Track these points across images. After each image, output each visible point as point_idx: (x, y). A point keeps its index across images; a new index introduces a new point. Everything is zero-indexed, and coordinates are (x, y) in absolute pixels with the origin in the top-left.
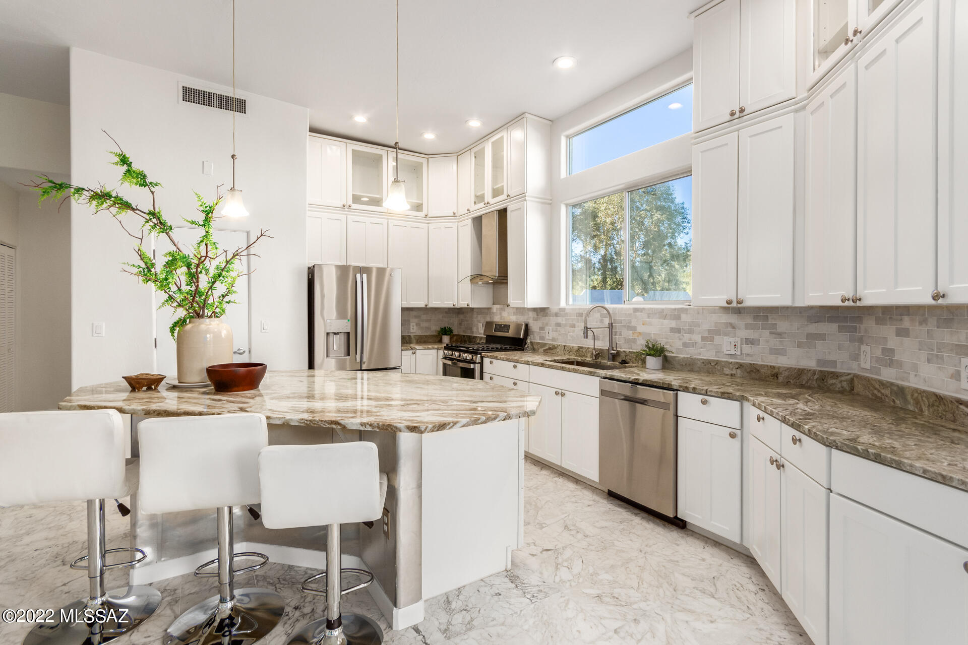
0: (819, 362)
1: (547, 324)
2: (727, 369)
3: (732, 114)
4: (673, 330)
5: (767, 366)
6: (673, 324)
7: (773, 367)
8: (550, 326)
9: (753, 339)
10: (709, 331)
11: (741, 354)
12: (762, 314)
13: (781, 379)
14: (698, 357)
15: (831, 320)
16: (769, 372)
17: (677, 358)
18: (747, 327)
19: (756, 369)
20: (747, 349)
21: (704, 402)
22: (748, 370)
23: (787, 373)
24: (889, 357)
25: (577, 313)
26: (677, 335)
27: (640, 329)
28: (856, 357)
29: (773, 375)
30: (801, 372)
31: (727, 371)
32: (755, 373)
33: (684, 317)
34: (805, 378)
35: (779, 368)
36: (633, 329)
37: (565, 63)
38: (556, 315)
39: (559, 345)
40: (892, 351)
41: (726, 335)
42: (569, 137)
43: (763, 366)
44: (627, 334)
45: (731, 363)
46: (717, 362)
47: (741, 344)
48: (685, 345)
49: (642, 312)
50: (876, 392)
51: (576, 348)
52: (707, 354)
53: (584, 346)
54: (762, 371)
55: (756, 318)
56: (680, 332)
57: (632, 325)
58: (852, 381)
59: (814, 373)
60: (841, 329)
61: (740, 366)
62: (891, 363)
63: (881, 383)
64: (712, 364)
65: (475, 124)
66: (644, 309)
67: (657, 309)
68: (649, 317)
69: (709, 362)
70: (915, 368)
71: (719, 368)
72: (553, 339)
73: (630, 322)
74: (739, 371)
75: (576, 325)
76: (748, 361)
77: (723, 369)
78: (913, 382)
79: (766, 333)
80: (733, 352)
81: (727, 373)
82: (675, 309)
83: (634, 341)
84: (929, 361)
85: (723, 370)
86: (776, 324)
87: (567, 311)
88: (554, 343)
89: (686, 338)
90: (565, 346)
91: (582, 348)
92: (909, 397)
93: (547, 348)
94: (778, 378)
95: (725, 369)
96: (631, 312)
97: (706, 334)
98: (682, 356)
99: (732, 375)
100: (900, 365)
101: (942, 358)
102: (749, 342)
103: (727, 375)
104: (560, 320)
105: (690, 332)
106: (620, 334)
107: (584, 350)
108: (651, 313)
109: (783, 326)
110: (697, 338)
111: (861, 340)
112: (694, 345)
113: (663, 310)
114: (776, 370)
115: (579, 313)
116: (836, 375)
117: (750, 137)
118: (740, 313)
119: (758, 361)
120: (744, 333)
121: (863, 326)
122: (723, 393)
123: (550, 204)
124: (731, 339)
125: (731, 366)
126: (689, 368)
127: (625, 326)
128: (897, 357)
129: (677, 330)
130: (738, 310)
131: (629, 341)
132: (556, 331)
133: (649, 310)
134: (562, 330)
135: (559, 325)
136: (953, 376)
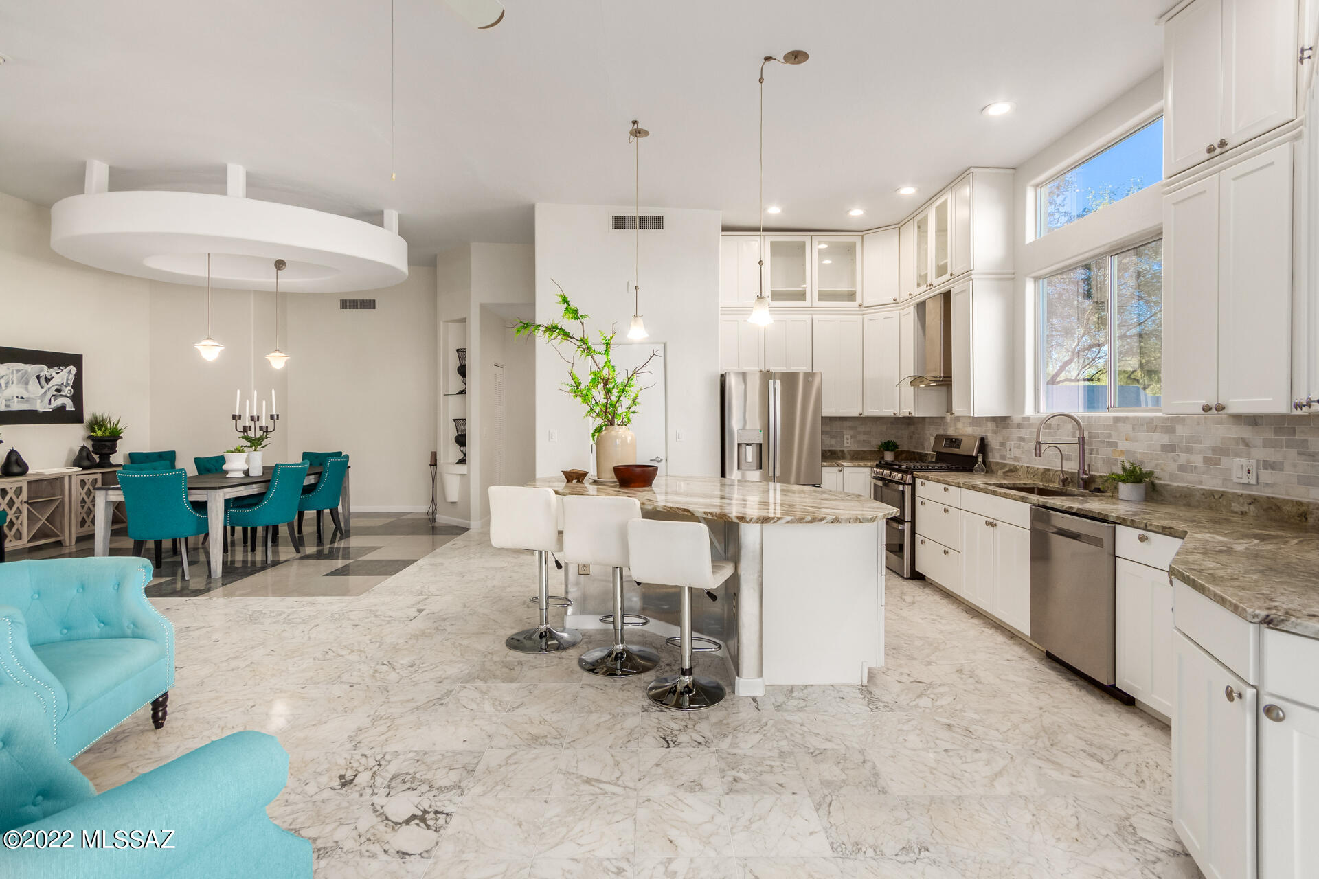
1: (1008, 439)
2: (1236, 505)
3: (1210, 150)
4: (1166, 448)
5: (1292, 501)
6: (1165, 439)
7: (1299, 504)
8: (1012, 441)
9: (1274, 462)
10: (1214, 450)
11: (1258, 483)
12: (1286, 426)
13: (1311, 521)
14: (1198, 487)
16: (1294, 510)
17: (1168, 487)
18: (1266, 444)
19: (1275, 505)
20: (1266, 476)
21: (1143, 539)
22: (1265, 506)
26: (1170, 454)
27: (1123, 445)
29: (1300, 515)
31: (1236, 507)
32: (1275, 511)
33: (1180, 429)
35: (1308, 504)
36: (1113, 445)
37: (1000, 109)
38: (1019, 426)
39: (1022, 466)
41: (1237, 455)
42: (1037, 186)
43: (1286, 502)
44: (1106, 452)
45: (1241, 496)
46: (1223, 495)
47: (1258, 468)
48: (1182, 468)
49: (1124, 422)
51: (1042, 471)
52: (1211, 483)
53: (1050, 468)
54: (1286, 508)
55: (1277, 431)
56: (1174, 451)
57: (1112, 440)
61: (1254, 500)
64: (1216, 497)
65: (908, 191)
66: (1127, 418)
67: (1143, 418)
68: (1134, 429)
69: (1211, 494)
71: (1224, 503)
72: (1016, 459)
73: (1110, 437)
74: (1252, 507)
76: (1267, 493)
77: (1230, 504)
79: (1293, 453)
80: (1245, 481)
81: (1236, 510)
82: (1168, 418)
85: (1231, 506)
86: (1306, 441)
87: (1031, 421)
88: (1017, 464)
89: (1183, 458)
90: (1028, 467)
91: (1049, 470)
93: (1007, 469)
94: (1306, 519)
95: (1233, 504)
96: (1111, 422)
97: (1209, 454)
98: (1176, 484)
99: (1242, 513)
102: (1269, 466)
103: (1236, 513)
104: (1022, 432)
105: (1188, 450)
106: (1098, 453)
107: (1050, 474)
108: (1137, 424)
110: (1197, 459)
112: (1194, 469)
113: (1152, 419)
114: (1303, 509)
117: (1234, 179)
118: (1256, 424)
119: (1280, 494)
120: (1261, 454)
122: (1164, 528)
123: (1013, 279)
124: (1244, 462)
125: (1241, 500)
126: (1185, 502)
127: (1103, 442)
129: (1170, 448)
130: (1253, 421)
131: (1108, 463)
132: (1019, 447)
133: (1135, 419)
134: (1026, 447)
135: (1023, 440)
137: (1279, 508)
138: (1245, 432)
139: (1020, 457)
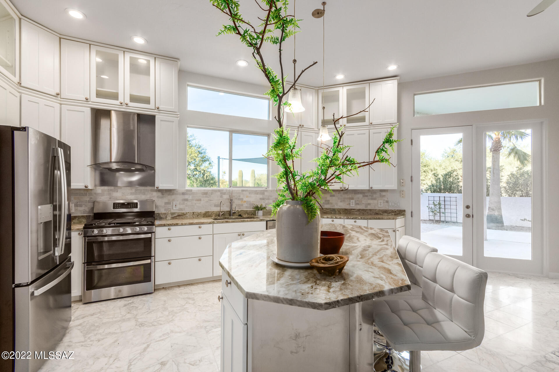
1: (173, 200)
3: (300, 126)
4: (261, 199)
6: (261, 196)
8: (178, 201)
25: (202, 193)
26: (263, 201)
27: (245, 199)
33: (266, 193)
36: (242, 199)
38: (183, 194)
39: (189, 212)
40: (329, 200)
48: (267, 204)
49: (246, 191)
51: (203, 213)
53: (209, 211)
57: (241, 197)
62: (328, 203)
63: (326, 209)
66: (247, 190)
67: (254, 190)
68: (249, 194)
70: (337, 204)
72: (181, 209)
73: (240, 197)
75: (202, 199)
78: (336, 207)
82: (262, 190)
83: (242, 205)
88: (183, 212)
89: (267, 202)
90: (193, 213)
91: (208, 212)
92: (336, 211)
93: (175, 215)
96: (240, 192)
97: (274, 200)
100: (331, 203)
101: (345, 201)
104: (186, 197)
105: (268, 199)
106: (235, 203)
107: (210, 213)
108: (251, 192)
113: (257, 190)
115: (204, 193)
127: (237, 199)
129: (263, 199)
131: (239, 205)
132: (183, 204)
133: (250, 190)
134: (189, 203)
135: (187, 200)
136: (348, 204)
139: (184, 209)
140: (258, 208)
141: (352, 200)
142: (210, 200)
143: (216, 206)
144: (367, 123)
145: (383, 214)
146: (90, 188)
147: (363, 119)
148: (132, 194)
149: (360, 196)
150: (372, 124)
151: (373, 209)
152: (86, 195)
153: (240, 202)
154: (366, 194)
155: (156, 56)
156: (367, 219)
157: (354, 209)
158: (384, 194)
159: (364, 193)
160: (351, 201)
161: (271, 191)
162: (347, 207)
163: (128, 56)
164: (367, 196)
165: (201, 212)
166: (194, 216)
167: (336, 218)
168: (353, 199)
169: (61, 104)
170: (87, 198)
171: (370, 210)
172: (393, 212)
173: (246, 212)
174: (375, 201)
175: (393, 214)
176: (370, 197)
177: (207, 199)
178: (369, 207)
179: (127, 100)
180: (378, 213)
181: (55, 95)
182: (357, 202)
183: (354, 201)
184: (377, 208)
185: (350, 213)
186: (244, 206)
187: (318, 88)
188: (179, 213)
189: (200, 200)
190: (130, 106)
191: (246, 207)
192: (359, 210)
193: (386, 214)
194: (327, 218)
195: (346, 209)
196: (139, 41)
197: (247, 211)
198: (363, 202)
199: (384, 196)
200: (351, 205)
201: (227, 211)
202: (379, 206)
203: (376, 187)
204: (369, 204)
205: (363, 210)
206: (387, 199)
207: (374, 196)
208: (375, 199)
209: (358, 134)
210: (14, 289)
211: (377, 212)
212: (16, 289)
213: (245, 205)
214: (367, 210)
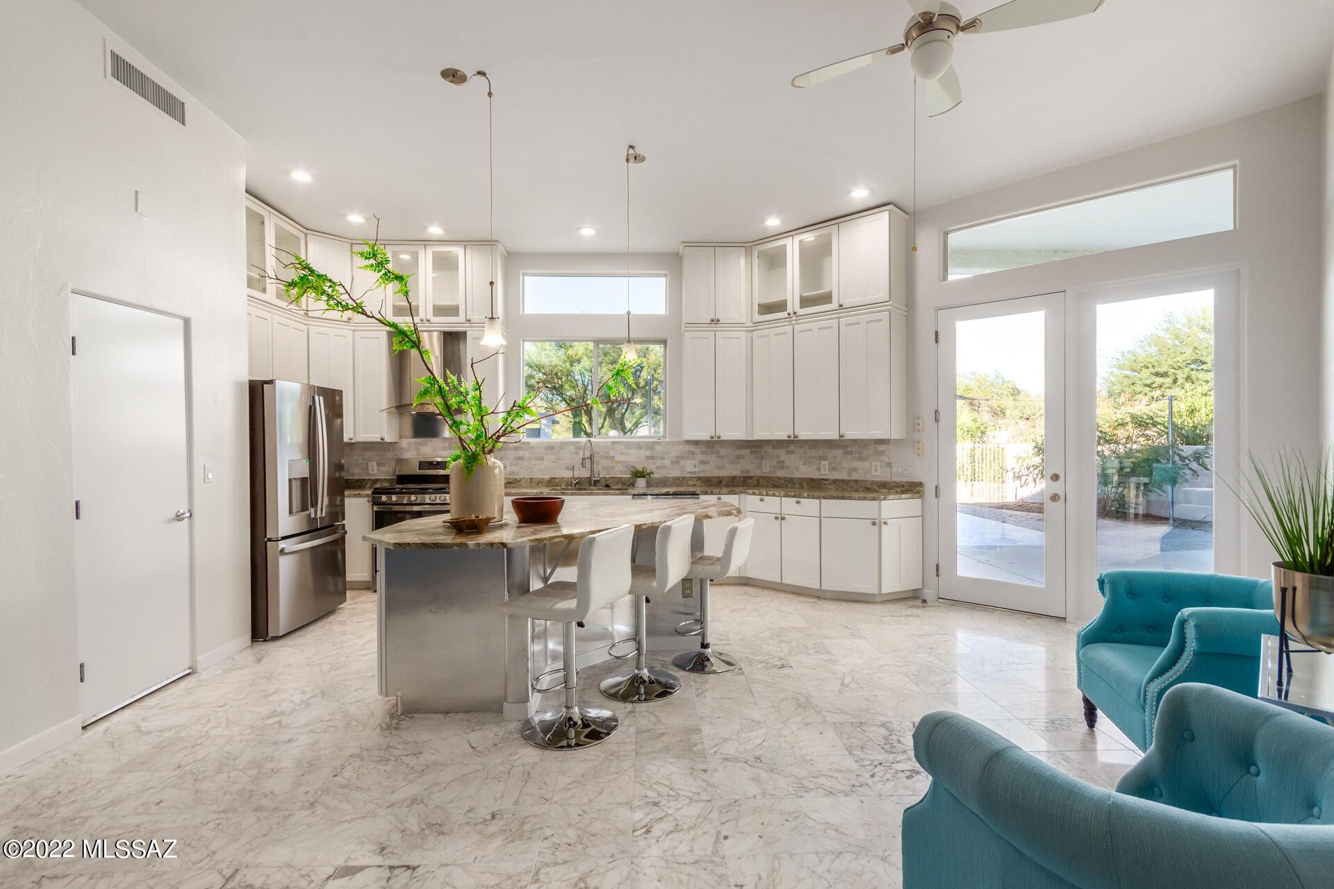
0: (742, 471)
3: (712, 321)
4: (648, 458)
5: (715, 476)
6: (648, 453)
7: (719, 477)
8: (508, 460)
9: (706, 461)
10: (677, 457)
11: (699, 471)
13: (723, 483)
14: (669, 476)
15: (747, 447)
16: (717, 480)
17: (655, 477)
18: (702, 453)
20: (702, 467)
22: (704, 481)
23: (727, 479)
24: (781, 465)
25: (545, 447)
26: (652, 461)
27: (618, 458)
28: (759, 467)
30: (734, 478)
31: (691, 483)
32: (709, 482)
33: (657, 448)
34: (736, 481)
35: (722, 477)
36: (612, 458)
38: (517, 449)
39: (523, 478)
40: (784, 461)
41: (688, 459)
42: (524, 274)
43: (712, 477)
44: (605, 463)
45: (693, 477)
46: (684, 478)
47: (699, 464)
48: (658, 468)
49: (619, 445)
50: (775, 483)
51: (548, 480)
52: (675, 473)
53: (557, 477)
54: (713, 480)
55: (707, 447)
56: (654, 459)
57: (611, 455)
58: (758, 479)
59: (741, 477)
60: (751, 452)
61: (699, 479)
62: (783, 468)
63: (779, 478)
64: (681, 480)
66: (622, 442)
67: (635, 442)
68: (626, 448)
69: (678, 478)
70: (797, 468)
71: (685, 482)
72: (512, 473)
73: (608, 454)
74: (698, 482)
75: (545, 457)
76: (703, 475)
78: (797, 475)
79: (714, 456)
80: (693, 470)
82: (650, 442)
83: (613, 468)
84: (804, 464)
85: (688, 483)
86: (719, 451)
87: (531, 445)
88: (516, 477)
89: (659, 463)
90: (531, 479)
91: (555, 478)
92: (796, 482)
94: (721, 482)
96: (610, 445)
97: (674, 460)
98: (658, 476)
99: (694, 485)
100: (788, 468)
101: (811, 462)
102: (703, 462)
103: (691, 485)
104: (521, 453)
105: (662, 458)
106: (598, 463)
107: (558, 481)
108: (628, 446)
109: (723, 452)
110: (667, 462)
111: (762, 458)
112: (666, 467)
113: (638, 443)
114: (720, 479)
115: (549, 447)
116: (751, 478)
117: (722, 337)
119: (709, 474)
120: (700, 457)
121: (763, 451)
122: (730, 492)
124: (692, 462)
125: (693, 479)
126: (663, 485)
127: (603, 457)
128: (786, 464)
129: (652, 458)
130: (696, 443)
131: (607, 469)
132: (517, 465)
133: (627, 442)
134: (525, 464)
135: (521, 458)
136: (816, 469)
137: (710, 480)
138: (693, 448)
139: (518, 472)
140: (638, 474)
141: (824, 460)
142: (559, 459)
143: (567, 468)
144: (834, 305)
145: (880, 490)
146: (387, 440)
147: (827, 298)
148: (445, 449)
149: (839, 452)
150: (844, 306)
151: (861, 481)
152: (389, 450)
153: (609, 463)
154: (849, 449)
155: (466, 243)
156: (818, 498)
157: (826, 480)
158: (882, 448)
159: (846, 446)
160: (823, 462)
161: (668, 443)
162: (815, 475)
163: (430, 251)
164: (851, 453)
165: (542, 479)
166: (533, 486)
167: (767, 495)
168: (825, 458)
169: (354, 331)
170: (390, 455)
171: (856, 481)
172: (898, 487)
173: (619, 480)
174: (866, 464)
175: (898, 490)
176: (857, 455)
177: (553, 457)
178: (855, 476)
179: (430, 315)
180: (869, 489)
181: (347, 320)
182: (834, 465)
183: (827, 463)
184: (869, 478)
185: (820, 488)
186: (616, 469)
187: (751, 244)
188: (510, 478)
189: (542, 459)
190: (433, 322)
191: (621, 472)
192: (835, 481)
193: (885, 490)
194: (754, 494)
195: (812, 480)
196: (435, 231)
197: (621, 478)
198: (844, 465)
199: (883, 453)
200: (822, 472)
201: (587, 478)
202: (874, 473)
203: (850, 434)
204: (855, 469)
205: (843, 481)
206: (889, 458)
207: (865, 453)
208: (865, 459)
209: (819, 329)
210: (266, 542)
211: (869, 487)
212: (268, 543)
213: (619, 468)
214: (850, 481)
